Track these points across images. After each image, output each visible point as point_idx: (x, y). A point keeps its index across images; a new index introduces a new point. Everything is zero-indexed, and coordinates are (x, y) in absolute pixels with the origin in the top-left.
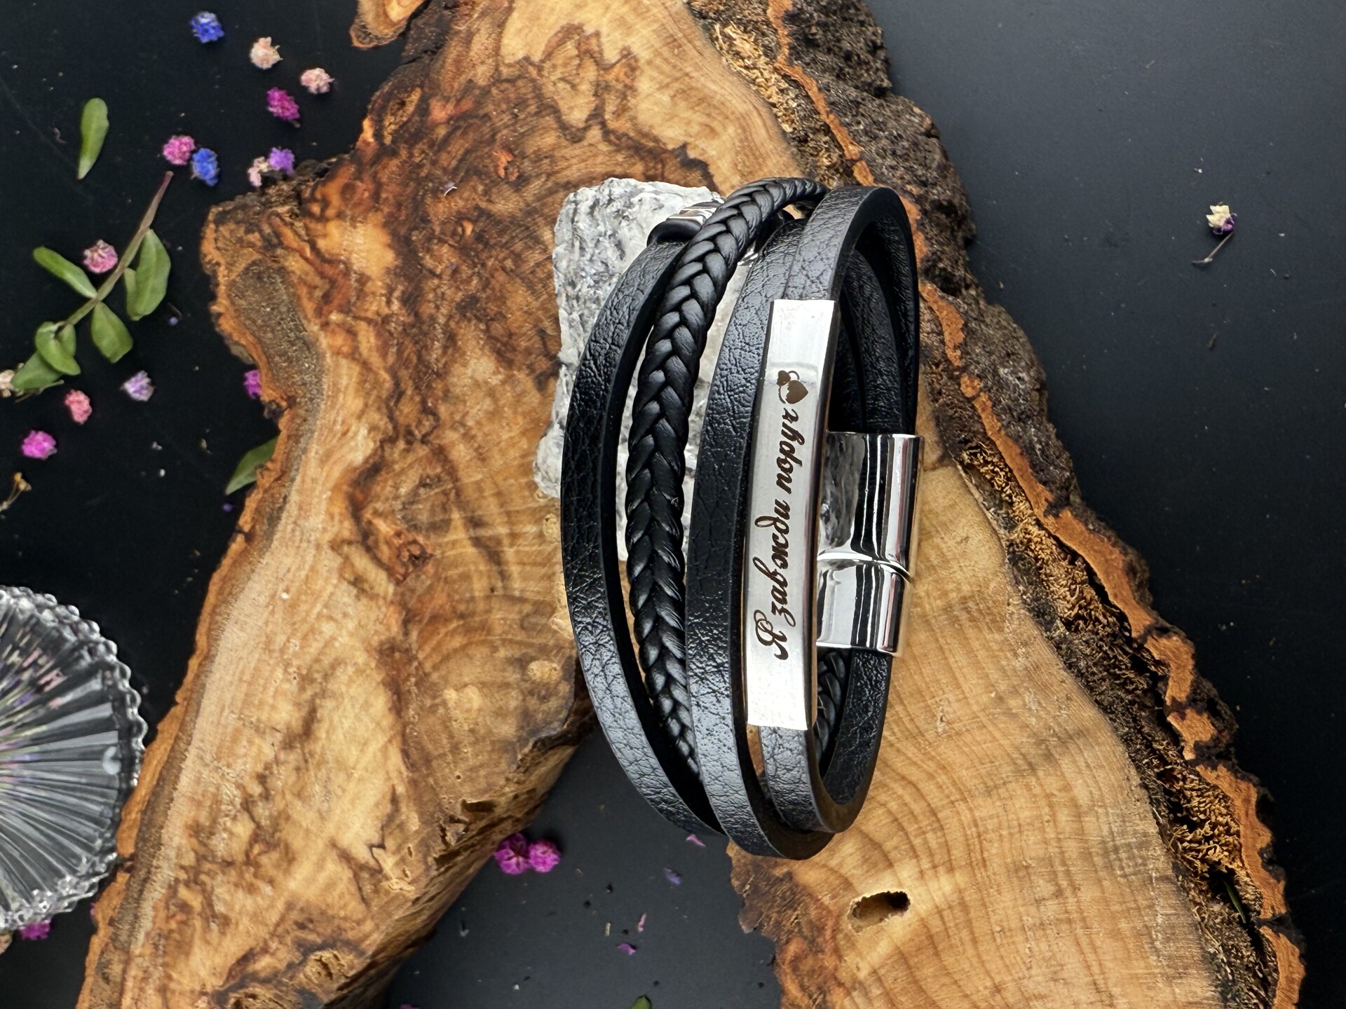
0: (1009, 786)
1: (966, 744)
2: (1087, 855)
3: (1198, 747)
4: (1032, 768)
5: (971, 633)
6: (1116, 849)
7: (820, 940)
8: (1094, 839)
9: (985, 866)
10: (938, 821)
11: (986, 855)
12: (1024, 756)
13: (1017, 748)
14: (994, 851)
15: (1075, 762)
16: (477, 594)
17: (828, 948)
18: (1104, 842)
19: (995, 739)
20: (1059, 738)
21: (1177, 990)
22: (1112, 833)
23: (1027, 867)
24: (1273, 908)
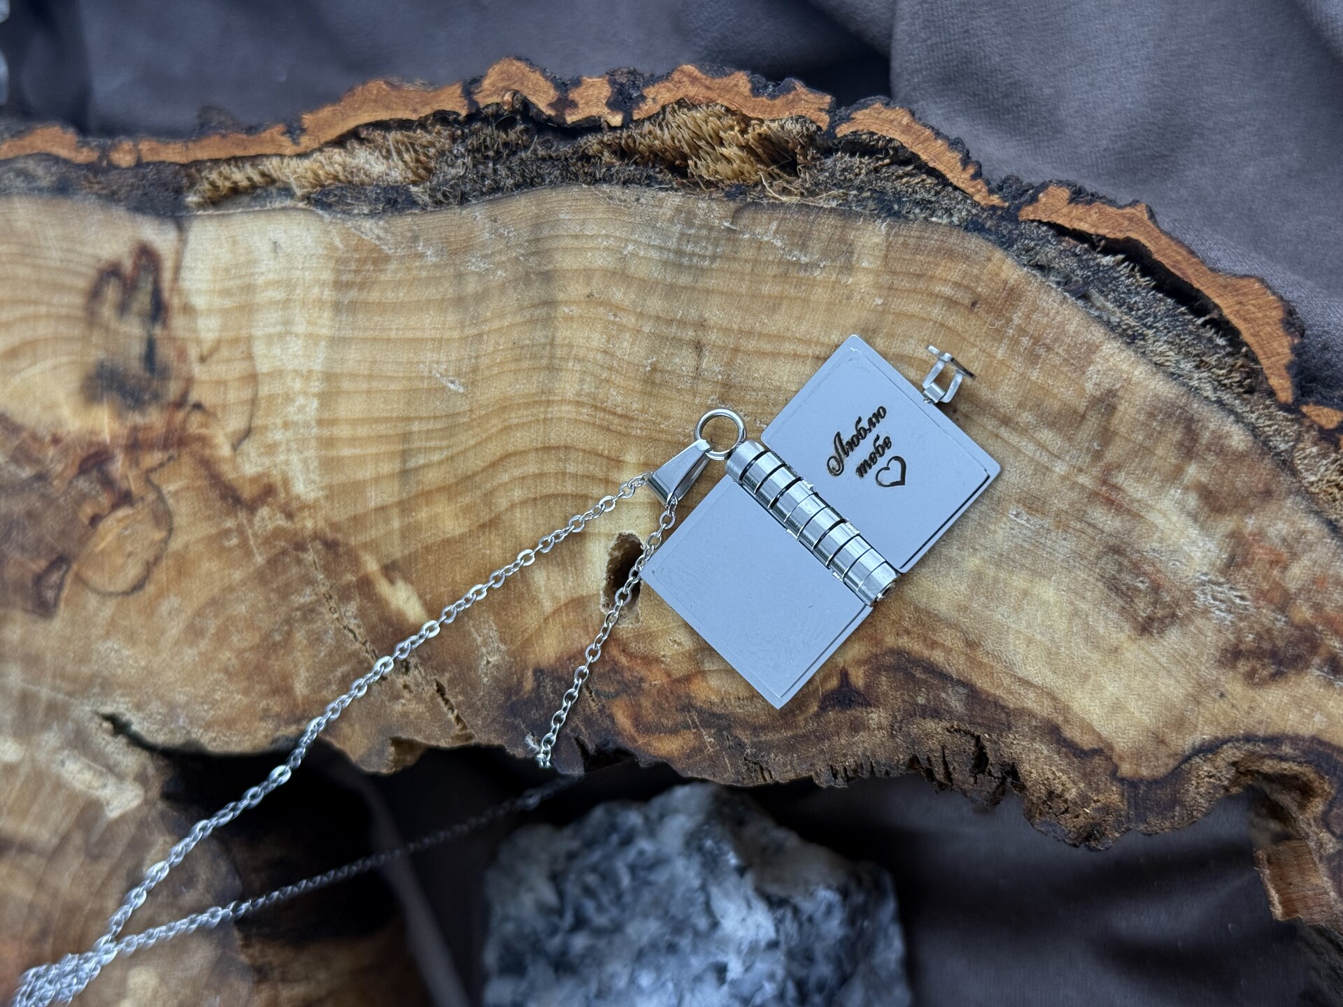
0: (559, 340)
1: (489, 368)
2: (671, 291)
3: (613, 105)
4: (550, 303)
5: (374, 296)
6: (679, 253)
7: (627, 675)
8: (656, 274)
9: (632, 419)
10: (558, 448)
11: (619, 410)
12: (535, 306)
13: (521, 309)
14: (619, 398)
15: (565, 250)
16: (29, 896)
17: (641, 671)
18: (665, 263)
19: (499, 330)
20: (533, 254)
21: (865, 264)
22: (661, 249)
23: (654, 369)
24: (821, 110)
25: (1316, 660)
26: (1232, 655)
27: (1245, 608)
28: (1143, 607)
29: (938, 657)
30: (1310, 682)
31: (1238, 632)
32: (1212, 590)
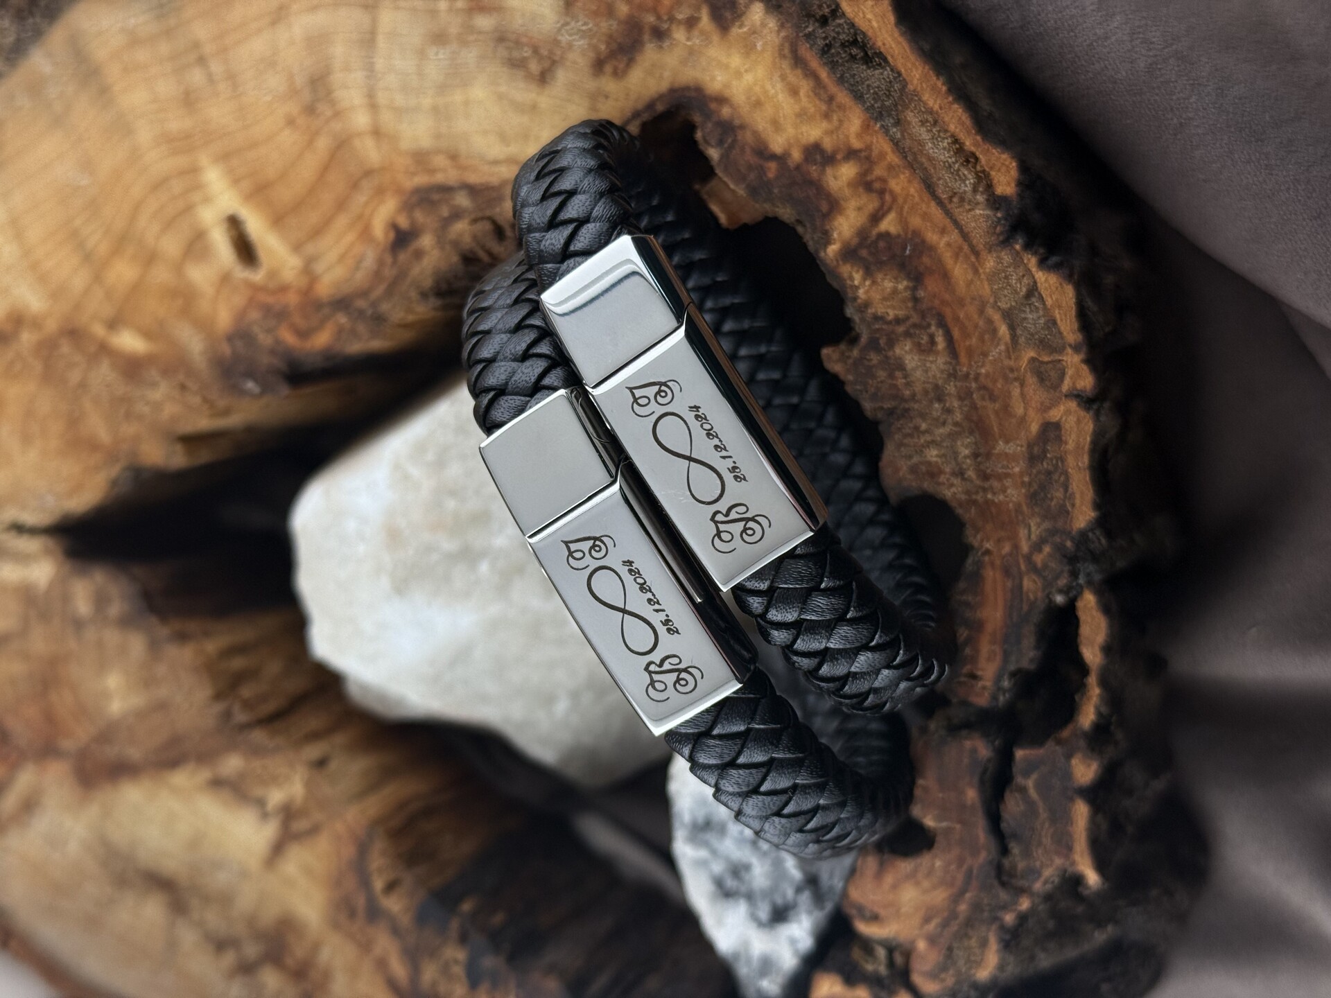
25: (646, 37)
26: (598, 65)
27: (590, 30)
28: (534, 67)
29: (439, 178)
30: (650, 53)
31: (595, 48)
32: (567, 31)
